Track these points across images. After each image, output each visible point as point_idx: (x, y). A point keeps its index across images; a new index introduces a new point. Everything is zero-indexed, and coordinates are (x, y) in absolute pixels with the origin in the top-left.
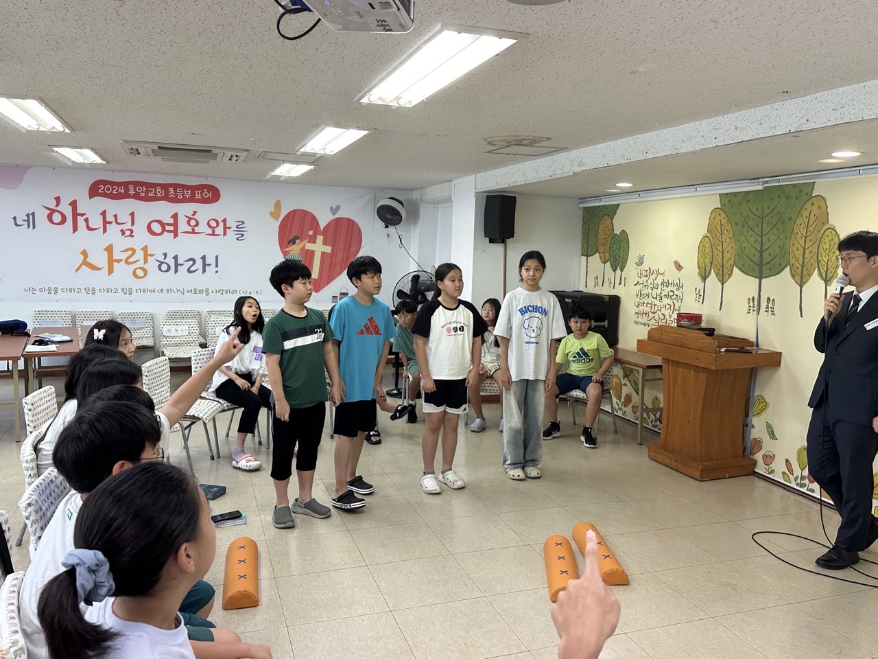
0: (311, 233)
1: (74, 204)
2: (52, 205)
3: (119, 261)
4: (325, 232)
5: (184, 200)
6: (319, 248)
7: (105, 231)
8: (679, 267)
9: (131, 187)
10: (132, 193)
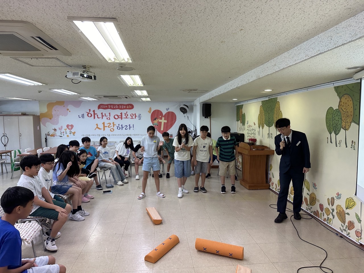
0: (160, 117)
1: (94, 111)
2: (88, 112)
3: (106, 127)
4: (165, 116)
5: (124, 109)
6: (163, 121)
7: (102, 118)
8: (255, 124)
9: (109, 106)
10: (109, 107)
